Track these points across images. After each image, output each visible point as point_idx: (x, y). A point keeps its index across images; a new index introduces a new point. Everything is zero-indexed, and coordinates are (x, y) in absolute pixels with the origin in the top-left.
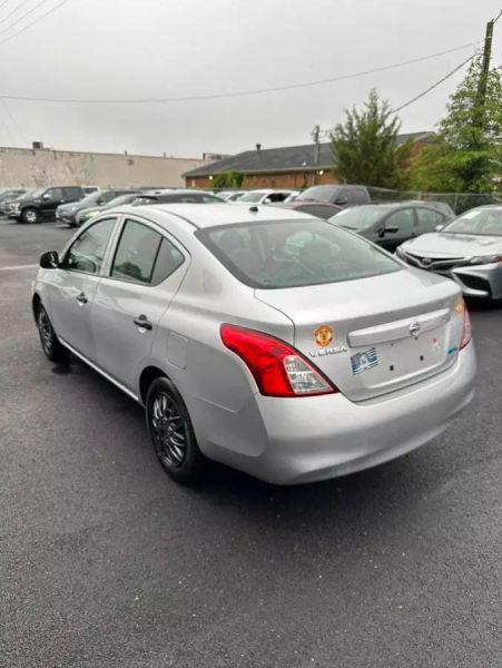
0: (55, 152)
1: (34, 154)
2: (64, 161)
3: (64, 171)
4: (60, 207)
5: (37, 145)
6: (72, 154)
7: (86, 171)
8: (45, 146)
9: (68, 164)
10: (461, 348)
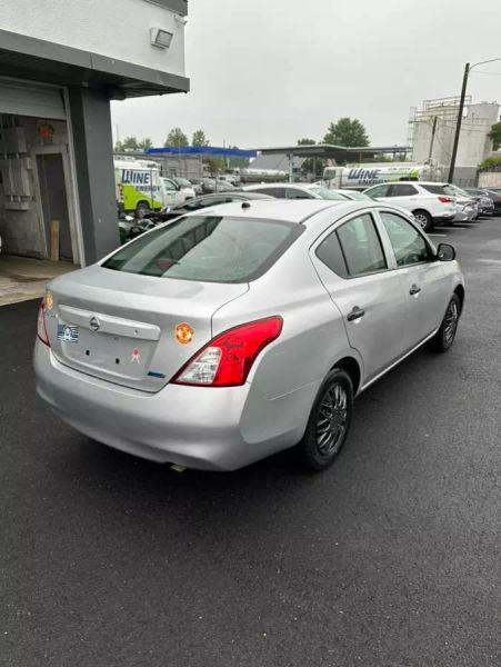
10: (174, 381)
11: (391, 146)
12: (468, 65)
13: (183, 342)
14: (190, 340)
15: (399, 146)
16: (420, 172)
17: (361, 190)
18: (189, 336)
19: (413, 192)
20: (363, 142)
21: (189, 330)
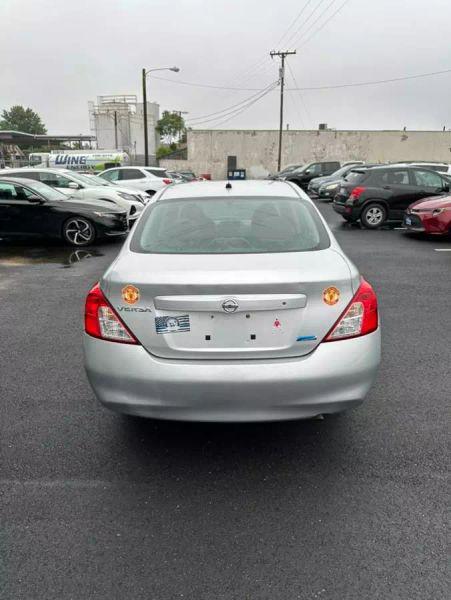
0: (336, 131)
1: (318, 134)
2: (343, 138)
3: (341, 148)
4: (313, 180)
5: (322, 127)
6: (350, 133)
7: (360, 147)
8: (329, 127)
9: (345, 142)
10: (325, 340)
11: (76, 134)
12: (144, 70)
13: (331, 304)
14: (337, 301)
15: (84, 135)
16: (122, 159)
17: (96, 174)
18: (336, 297)
19: (141, 175)
20: (41, 130)
21: (336, 291)
